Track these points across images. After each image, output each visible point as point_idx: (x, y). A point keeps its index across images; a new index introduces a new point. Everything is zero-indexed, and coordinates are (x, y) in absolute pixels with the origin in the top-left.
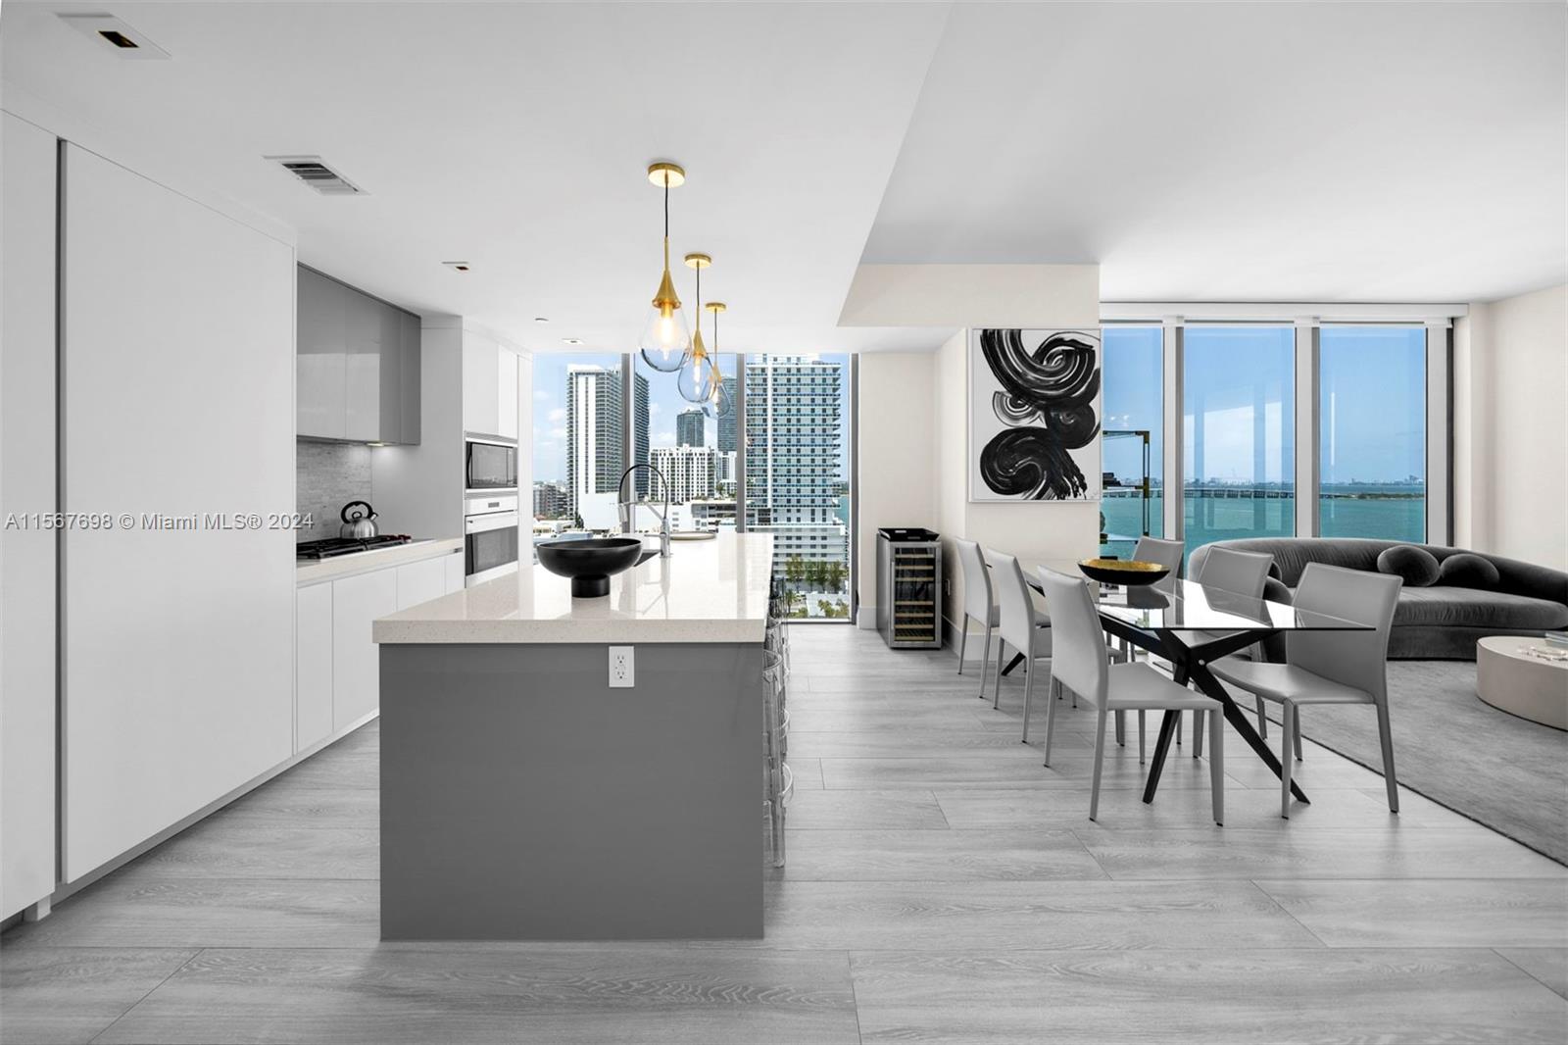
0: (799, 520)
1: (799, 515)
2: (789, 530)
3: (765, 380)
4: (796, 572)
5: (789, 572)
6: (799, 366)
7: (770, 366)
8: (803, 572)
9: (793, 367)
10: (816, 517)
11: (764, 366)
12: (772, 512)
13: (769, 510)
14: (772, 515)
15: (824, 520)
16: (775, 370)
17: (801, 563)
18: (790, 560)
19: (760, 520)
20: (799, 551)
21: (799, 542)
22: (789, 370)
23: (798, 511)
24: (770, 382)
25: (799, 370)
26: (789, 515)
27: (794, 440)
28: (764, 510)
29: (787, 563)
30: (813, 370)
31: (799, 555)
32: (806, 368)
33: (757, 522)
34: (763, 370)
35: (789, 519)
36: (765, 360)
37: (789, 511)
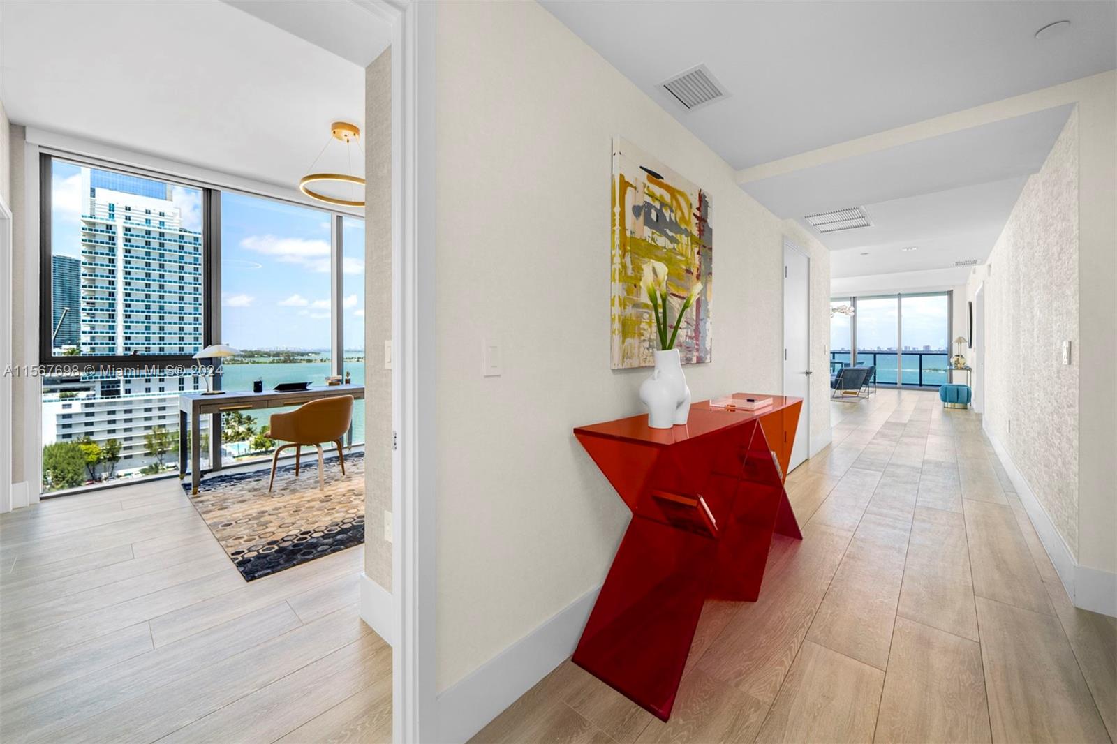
0: (162, 389)
1: (162, 384)
2: (150, 401)
3: (112, 239)
4: (161, 444)
5: (150, 446)
6: (162, 230)
7: (119, 224)
8: (170, 443)
9: (155, 230)
10: (185, 385)
11: (110, 222)
12: (122, 384)
13: (119, 381)
14: (122, 388)
15: (196, 388)
16: (128, 229)
17: (165, 435)
18: (151, 432)
19: (103, 393)
20: (162, 422)
21: (162, 413)
22: (148, 233)
23: (162, 380)
24: (120, 242)
25: (162, 234)
26: (148, 385)
27: (155, 306)
28: (110, 382)
29: (145, 437)
30: (181, 237)
31: (164, 426)
32: (172, 234)
33: (98, 396)
34: (109, 227)
35: (148, 390)
36: (112, 216)
37: (148, 381)
